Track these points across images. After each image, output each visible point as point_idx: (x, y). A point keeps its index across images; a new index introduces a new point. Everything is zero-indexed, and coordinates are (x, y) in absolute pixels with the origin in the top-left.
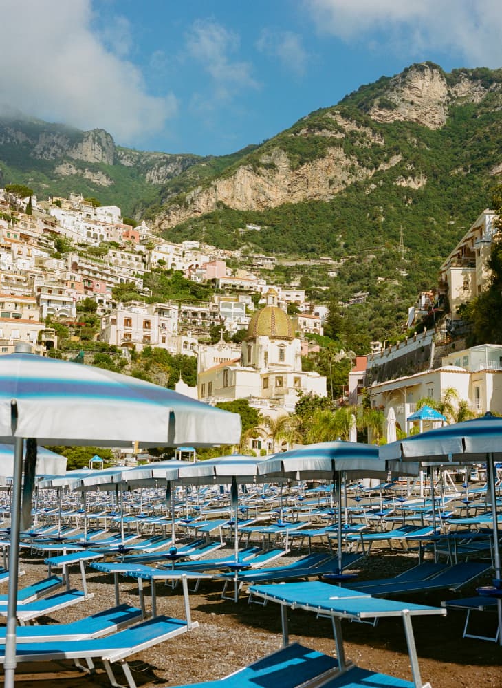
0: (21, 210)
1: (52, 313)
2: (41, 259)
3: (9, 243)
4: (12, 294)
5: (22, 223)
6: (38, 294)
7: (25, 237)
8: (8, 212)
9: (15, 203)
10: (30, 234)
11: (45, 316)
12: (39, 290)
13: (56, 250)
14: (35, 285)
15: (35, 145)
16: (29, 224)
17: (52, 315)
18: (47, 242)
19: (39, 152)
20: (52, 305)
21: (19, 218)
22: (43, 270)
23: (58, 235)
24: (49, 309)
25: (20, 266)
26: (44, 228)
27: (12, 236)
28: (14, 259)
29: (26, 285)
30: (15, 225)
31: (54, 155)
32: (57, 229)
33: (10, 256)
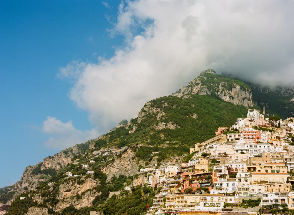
0: (276, 126)
1: (292, 169)
2: (286, 146)
3: (272, 141)
4: (275, 163)
5: (277, 132)
6: (286, 161)
7: (278, 138)
8: (271, 128)
9: (273, 124)
10: (280, 136)
11: (289, 170)
12: (286, 160)
13: (292, 142)
14: (284, 158)
15: (281, 91)
16: (280, 132)
17: (292, 170)
18: (288, 138)
19: (283, 94)
20: (292, 166)
21: (275, 130)
22: (287, 151)
23: (292, 135)
24: (291, 167)
25: (277, 150)
26: (286, 132)
27: (273, 138)
28: (275, 148)
29: (280, 158)
30: (274, 133)
31: (289, 94)
32: (292, 132)
33: (273, 147)
